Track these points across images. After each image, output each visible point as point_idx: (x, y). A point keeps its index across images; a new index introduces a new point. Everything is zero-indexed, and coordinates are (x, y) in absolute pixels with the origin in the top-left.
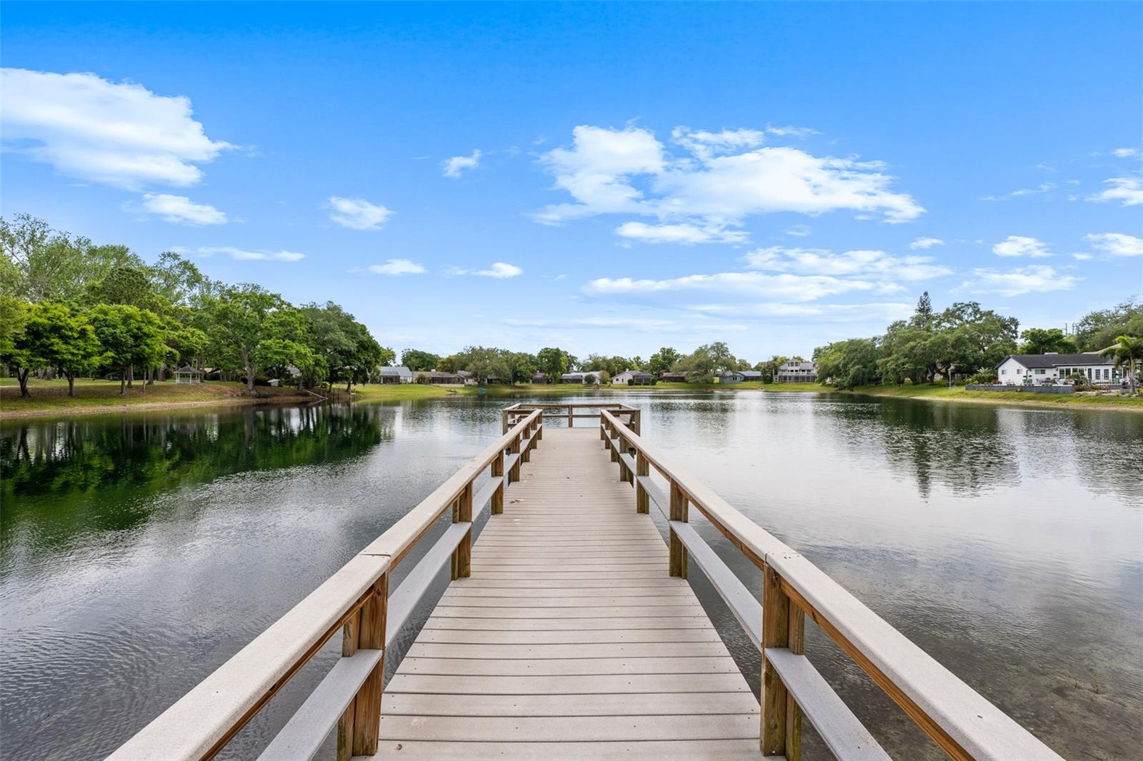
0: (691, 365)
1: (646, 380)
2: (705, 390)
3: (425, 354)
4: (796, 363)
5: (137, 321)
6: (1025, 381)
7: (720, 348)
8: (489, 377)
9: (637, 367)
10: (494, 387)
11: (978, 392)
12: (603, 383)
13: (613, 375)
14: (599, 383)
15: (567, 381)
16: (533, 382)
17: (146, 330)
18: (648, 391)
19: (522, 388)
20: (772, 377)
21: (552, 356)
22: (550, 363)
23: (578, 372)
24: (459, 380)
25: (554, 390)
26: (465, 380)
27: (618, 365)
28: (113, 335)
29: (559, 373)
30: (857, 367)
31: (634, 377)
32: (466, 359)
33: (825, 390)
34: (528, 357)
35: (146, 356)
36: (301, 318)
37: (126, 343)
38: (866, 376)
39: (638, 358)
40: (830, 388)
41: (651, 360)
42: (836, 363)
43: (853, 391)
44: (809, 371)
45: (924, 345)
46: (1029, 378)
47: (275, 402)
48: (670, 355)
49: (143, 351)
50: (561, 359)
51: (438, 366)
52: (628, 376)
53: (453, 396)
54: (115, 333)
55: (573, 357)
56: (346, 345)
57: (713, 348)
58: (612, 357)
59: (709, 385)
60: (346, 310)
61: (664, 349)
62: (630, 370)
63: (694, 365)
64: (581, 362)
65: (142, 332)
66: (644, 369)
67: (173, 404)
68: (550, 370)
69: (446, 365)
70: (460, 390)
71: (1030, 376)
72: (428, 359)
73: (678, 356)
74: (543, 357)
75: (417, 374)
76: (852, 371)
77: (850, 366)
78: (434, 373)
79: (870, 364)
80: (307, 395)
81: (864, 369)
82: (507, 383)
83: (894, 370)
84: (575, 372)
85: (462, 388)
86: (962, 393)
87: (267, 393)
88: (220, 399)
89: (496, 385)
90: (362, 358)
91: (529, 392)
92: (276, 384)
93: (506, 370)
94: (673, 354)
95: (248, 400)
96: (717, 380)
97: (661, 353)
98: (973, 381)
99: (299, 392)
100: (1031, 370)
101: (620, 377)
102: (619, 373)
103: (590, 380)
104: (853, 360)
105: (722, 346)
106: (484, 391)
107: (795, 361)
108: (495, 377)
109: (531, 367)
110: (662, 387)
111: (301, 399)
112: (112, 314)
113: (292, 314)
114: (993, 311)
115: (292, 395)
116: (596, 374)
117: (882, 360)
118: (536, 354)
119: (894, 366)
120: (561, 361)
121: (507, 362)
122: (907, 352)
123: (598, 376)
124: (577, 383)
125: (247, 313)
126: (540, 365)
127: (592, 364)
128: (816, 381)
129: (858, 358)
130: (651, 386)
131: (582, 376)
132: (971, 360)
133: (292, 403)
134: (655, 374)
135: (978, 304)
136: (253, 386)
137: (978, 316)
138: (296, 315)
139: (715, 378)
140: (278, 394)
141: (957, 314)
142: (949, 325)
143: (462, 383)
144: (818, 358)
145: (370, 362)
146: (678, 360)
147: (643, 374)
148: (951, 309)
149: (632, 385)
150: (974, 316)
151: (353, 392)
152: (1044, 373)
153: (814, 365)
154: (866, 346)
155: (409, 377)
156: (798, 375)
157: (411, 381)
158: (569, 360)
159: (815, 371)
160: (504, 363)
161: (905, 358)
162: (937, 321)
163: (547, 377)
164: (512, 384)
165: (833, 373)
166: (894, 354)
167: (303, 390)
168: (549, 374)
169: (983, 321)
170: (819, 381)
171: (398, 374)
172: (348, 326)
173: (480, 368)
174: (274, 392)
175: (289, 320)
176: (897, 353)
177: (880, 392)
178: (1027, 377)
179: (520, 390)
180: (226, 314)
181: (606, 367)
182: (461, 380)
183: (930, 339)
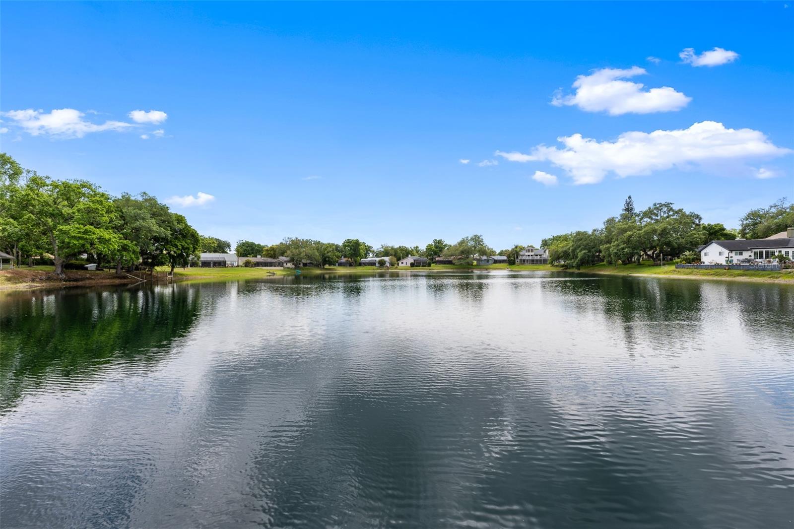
0: (457, 252)
1: (423, 263)
2: (467, 270)
3: (254, 244)
4: (532, 250)
6: (727, 261)
7: (477, 239)
8: (304, 261)
9: (416, 254)
10: (308, 269)
11: (689, 270)
12: (392, 266)
13: (399, 259)
14: (388, 266)
15: (365, 264)
16: (339, 265)
18: (424, 271)
19: (330, 269)
20: (514, 260)
21: (353, 246)
22: (352, 251)
23: (373, 257)
24: (279, 264)
25: (354, 271)
26: (285, 264)
27: (403, 252)
29: (358, 258)
30: (584, 252)
31: (414, 261)
32: (285, 248)
33: (555, 270)
34: (334, 246)
38: (590, 259)
39: (417, 247)
40: (558, 268)
41: (426, 249)
42: (564, 249)
43: (579, 269)
44: (540, 255)
45: (639, 234)
46: (730, 259)
47: (87, 285)
48: (440, 245)
50: (360, 247)
51: (264, 253)
52: (410, 260)
53: (271, 277)
55: (369, 247)
56: (157, 232)
57: (472, 239)
58: (398, 247)
59: (470, 266)
60: (161, 201)
61: (436, 240)
62: (411, 256)
63: (459, 251)
64: (375, 250)
66: (421, 255)
68: (351, 256)
69: (269, 252)
70: (278, 272)
71: (731, 257)
72: (256, 248)
73: (446, 245)
74: (346, 246)
75: (244, 259)
76: (580, 255)
77: (578, 251)
78: (259, 258)
79: (593, 250)
80: (125, 277)
81: (588, 253)
82: (318, 266)
83: (616, 253)
84: (371, 257)
85: (281, 270)
86: (675, 271)
87: (80, 277)
88: (17, 283)
89: (309, 267)
90: (178, 244)
91: (336, 273)
92: (94, 268)
93: (317, 256)
94: (442, 244)
95: (52, 284)
96: (475, 263)
97: (433, 244)
98: (681, 262)
99: (118, 275)
100: (732, 252)
101: (404, 261)
102: (403, 258)
103: (382, 263)
104: (579, 246)
105: (479, 238)
106: (299, 272)
107: (530, 248)
108: (308, 262)
109: (336, 254)
110: (436, 268)
111: (117, 281)
113: (100, 203)
114: (683, 209)
115: (109, 278)
116: (386, 259)
117: (604, 246)
118: (341, 244)
119: (615, 251)
120: (360, 249)
121: (318, 249)
122: (625, 240)
123: (388, 260)
124: (372, 266)
125: (58, 202)
126: (344, 253)
127: (383, 252)
128: (548, 262)
129: (583, 245)
130: (426, 268)
131: (376, 261)
132: (676, 245)
133: (109, 286)
134: (430, 259)
135: (671, 204)
136: (62, 270)
137: (671, 213)
138: (104, 202)
139: (474, 261)
140: (93, 277)
141: (656, 212)
142: (649, 220)
143: (281, 266)
144: (546, 247)
145: (188, 249)
146: (446, 249)
147: (421, 259)
148: (652, 208)
149: (413, 267)
150: (668, 214)
151: (176, 274)
152: (742, 255)
153: (545, 252)
154: (589, 236)
155: (235, 262)
156: (533, 258)
157: (236, 265)
158: (366, 249)
159: (546, 255)
160: (316, 251)
161: (624, 244)
162: (640, 217)
163: (349, 261)
164: (322, 267)
165: (562, 257)
166: (614, 242)
167: (123, 273)
168: (351, 259)
169: (675, 217)
170: (550, 263)
171: (227, 260)
172: (161, 215)
173: (296, 254)
174: (88, 275)
175: (95, 207)
176: (617, 241)
177: (600, 271)
178: (728, 258)
179: (328, 272)
180: (29, 201)
181: (394, 253)
182: (281, 264)
183: (641, 230)
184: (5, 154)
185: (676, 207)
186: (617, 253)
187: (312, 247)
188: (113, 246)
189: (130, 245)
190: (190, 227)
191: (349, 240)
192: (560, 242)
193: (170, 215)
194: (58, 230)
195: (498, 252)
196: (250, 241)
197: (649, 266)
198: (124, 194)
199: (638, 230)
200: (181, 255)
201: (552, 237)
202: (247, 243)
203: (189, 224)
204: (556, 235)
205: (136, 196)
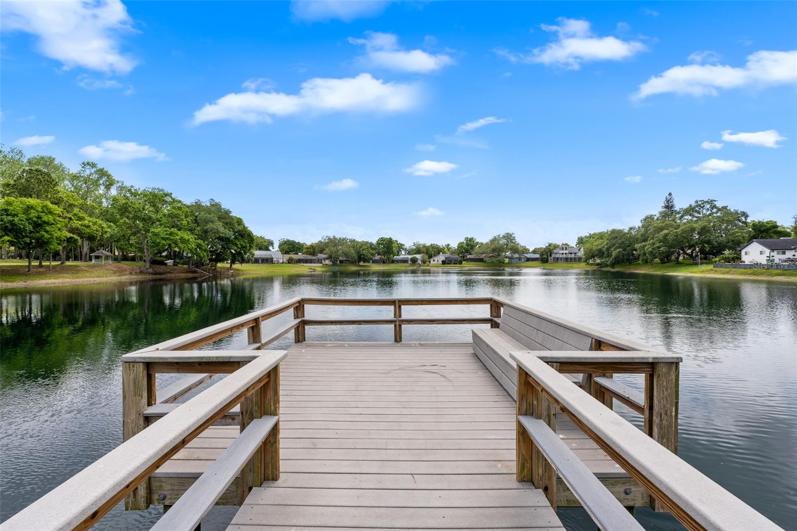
0: (488, 249)
1: (455, 260)
2: (498, 269)
3: (295, 242)
4: (566, 248)
5: (37, 211)
6: (768, 260)
7: (509, 237)
8: (341, 258)
9: (448, 252)
10: (344, 266)
11: (727, 270)
12: (424, 263)
13: (430, 257)
14: (420, 263)
15: (398, 261)
16: (373, 262)
17: (45, 218)
18: (455, 268)
19: (364, 266)
20: (548, 258)
21: (386, 243)
22: (385, 249)
23: (405, 255)
24: (318, 261)
25: (388, 268)
26: (323, 261)
27: (434, 250)
28: (11, 222)
29: (391, 255)
30: (618, 250)
31: (446, 258)
32: (324, 246)
33: (589, 268)
34: (369, 244)
35: (45, 240)
36: (187, 212)
37: (24, 229)
38: (625, 257)
39: (448, 245)
40: (593, 266)
41: (458, 246)
42: (599, 247)
43: (614, 268)
44: (575, 253)
45: (676, 232)
46: (771, 258)
47: (168, 278)
48: (472, 243)
49: (43, 236)
50: (393, 245)
51: (304, 251)
52: (441, 257)
53: (313, 273)
54: (13, 220)
55: (402, 245)
56: (223, 233)
57: (504, 237)
58: (430, 244)
59: (502, 264)
60: (225, 206)
61: (467, 238)
62: (443, 253)
63: (491, 249)
64: (408, 248)
65: (42, 221)
66: (453, 253)
67: (74, 280)
68: (385, 253)
69: (309, 250)
70: (318, 268)
71: (773, 256)
72: (297, 246)
73: (477, 243)
74: (379, 244)
75: (287, 257)
76: (614, 253)
77: (612, 249)
78: (300, 256)
79: (629, 248)
80: (195, 272)
81: (623, 252)
82: (353, 263)
83: (651, 252)
84: (403, 255)
85: (321, 267)
86: (712, 270)
87: (161, 271)
88: (119, 276)
89: (346, 264)
90: (238, 243)
91: (370, 269)
92: (172, 264)
93: (353, 253)
94: (474, 242)
95: (144, 276)
96: (507, 260)
97: (465, 241)
98: (719, 261)
99: (190, 270)
100: (773, 251)
101: (436, 259)
102: (435, 256)
103: (414, 261)
104: (614, 245)
105: (511, 235)
106: (336, 268)
107: (564, 247)
108: (345, 259)
109: (371, 251)
110: (467, 266)
111: (190, 275)
112: (15, 205)
113: (180, 208)
114: (727, 206)
115: (183, 273)
116: (418, 256)
117: (640, 245)
118: (374, 242)
119: (650, 249)
120: (393, 247)
121: (354, 247)
122: (661, 238)
123: (420, 258)
124: (404, 263)
125: (146, 208)
126: (377, 250)
127: (415, 249)
128: (582, 261)
129: (618, 244)
130: (458, 265)
131: (408, 258)
132: (716, 244)
133: (183, 279)
134: (461, 257)
135: (715, 201)
136: (150, 265)
137: (715, 210)
138: (182, 209)
139: (505, 259)
140: (172, 272)
141: (698, 209)
142: (690, 218)
143: (320, 263)
144: (581, 244)
145: (245, 247)
146: (478, 246)
147: (453, 256)
148: (693, 205)
149: (445, 264)
150: (711, 211)
151: (235, 270)
152: (785, 254)
153: (579, 250)
154: (625, 234)
155: (281, 258)
156: (567, 257)
157: (282, 261)
158: (399, 246)
159: (581, 253)
160: (351, 249)
161: (660, 242)
162: (680, 215)
163: (383, 259)
164: (357, 263)
165: (596, 255)
166: (650, 240)
167: (193, 268)
168: (384, 257)
169: (719, 214)
170: (584, 261)
171: (273, 257)
172: (226, 218)
173: (334, 252)
174: (168, 270)
175: (176, 213)
176: (653, 239)
177: (636, 269)
178: (770, 257)
179: (363, 268)
180: (127, 208)
181: (426, 251)
182: (320, 261)
183: (679, 228)
184: (103, 169)
185: (719, 204)
186: (653, 252)
187: (349, 245)
188: (191, 245)
189: (203, 244)
190: (247, 228)
191: (382, 238)
192: (595, 240)
193: (231, 218)
194: (151, 232)
195: (531, 250)
196: (291, 240)
197: (688, 265)
198: (196, 201)
199: (676, 229)
200: (240, 253)
201: (588, 235)
202: (288, 241)
203: (246, 225)
204: (593, 233)
205: (206, 202)
